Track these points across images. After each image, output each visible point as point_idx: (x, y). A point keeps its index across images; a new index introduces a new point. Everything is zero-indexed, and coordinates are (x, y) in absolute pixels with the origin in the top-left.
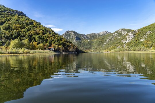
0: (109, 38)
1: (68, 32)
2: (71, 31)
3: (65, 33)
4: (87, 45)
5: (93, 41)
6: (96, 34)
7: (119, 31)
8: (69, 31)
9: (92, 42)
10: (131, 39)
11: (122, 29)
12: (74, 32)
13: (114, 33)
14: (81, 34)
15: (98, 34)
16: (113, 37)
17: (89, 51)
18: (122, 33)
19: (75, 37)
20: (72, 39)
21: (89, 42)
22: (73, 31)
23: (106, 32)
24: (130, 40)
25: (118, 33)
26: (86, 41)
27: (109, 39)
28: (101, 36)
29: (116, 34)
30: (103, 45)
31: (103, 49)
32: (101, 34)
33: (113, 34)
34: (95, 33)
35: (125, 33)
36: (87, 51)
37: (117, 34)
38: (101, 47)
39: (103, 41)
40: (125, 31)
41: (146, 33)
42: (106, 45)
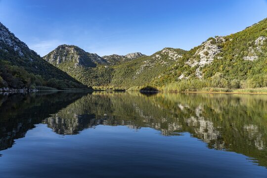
0: (145, 63)
1: (63, 47)
2: (70, 47)
3: (58, 49)
4: (102, 76)
5: (115, 67)
6: (120, 57)
7: (164, 51)
8: (67, 46)
9: (112, 70)
10: (214, 58)
11: (169, 49)
12: (77, 49)
13: (154, 55)
14: (91, 53)
15: (124, 57)
16: (152, 62)
17: (105, 87)
18: (170, 55)
19: (77, 57)
20: (72, 61)
21: (106, 69)
22: (74, 46)
23: (139, 55)
24: (211, 59)
25: (161, 55)
26: (100, 68)
27: (145, 65)
28: (130, 60)
29: (157, 56)
30: (135, 77)
31: (134, 85)
32: (129, 57)
33: (152, 56)
34: (119, 55)
35: (173, 55)
36: (101, 87)
37: (160, 57)
38: (130, 79)
39: (133, 68)
40: (174, 52)
41: (254, 42)
42: (139, 76)
